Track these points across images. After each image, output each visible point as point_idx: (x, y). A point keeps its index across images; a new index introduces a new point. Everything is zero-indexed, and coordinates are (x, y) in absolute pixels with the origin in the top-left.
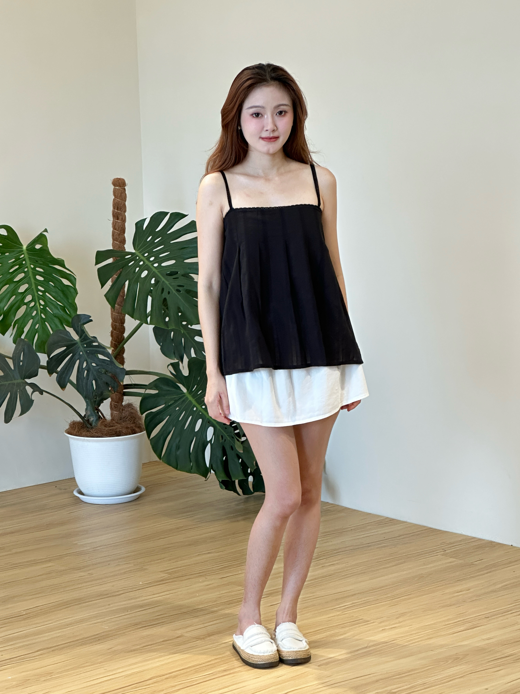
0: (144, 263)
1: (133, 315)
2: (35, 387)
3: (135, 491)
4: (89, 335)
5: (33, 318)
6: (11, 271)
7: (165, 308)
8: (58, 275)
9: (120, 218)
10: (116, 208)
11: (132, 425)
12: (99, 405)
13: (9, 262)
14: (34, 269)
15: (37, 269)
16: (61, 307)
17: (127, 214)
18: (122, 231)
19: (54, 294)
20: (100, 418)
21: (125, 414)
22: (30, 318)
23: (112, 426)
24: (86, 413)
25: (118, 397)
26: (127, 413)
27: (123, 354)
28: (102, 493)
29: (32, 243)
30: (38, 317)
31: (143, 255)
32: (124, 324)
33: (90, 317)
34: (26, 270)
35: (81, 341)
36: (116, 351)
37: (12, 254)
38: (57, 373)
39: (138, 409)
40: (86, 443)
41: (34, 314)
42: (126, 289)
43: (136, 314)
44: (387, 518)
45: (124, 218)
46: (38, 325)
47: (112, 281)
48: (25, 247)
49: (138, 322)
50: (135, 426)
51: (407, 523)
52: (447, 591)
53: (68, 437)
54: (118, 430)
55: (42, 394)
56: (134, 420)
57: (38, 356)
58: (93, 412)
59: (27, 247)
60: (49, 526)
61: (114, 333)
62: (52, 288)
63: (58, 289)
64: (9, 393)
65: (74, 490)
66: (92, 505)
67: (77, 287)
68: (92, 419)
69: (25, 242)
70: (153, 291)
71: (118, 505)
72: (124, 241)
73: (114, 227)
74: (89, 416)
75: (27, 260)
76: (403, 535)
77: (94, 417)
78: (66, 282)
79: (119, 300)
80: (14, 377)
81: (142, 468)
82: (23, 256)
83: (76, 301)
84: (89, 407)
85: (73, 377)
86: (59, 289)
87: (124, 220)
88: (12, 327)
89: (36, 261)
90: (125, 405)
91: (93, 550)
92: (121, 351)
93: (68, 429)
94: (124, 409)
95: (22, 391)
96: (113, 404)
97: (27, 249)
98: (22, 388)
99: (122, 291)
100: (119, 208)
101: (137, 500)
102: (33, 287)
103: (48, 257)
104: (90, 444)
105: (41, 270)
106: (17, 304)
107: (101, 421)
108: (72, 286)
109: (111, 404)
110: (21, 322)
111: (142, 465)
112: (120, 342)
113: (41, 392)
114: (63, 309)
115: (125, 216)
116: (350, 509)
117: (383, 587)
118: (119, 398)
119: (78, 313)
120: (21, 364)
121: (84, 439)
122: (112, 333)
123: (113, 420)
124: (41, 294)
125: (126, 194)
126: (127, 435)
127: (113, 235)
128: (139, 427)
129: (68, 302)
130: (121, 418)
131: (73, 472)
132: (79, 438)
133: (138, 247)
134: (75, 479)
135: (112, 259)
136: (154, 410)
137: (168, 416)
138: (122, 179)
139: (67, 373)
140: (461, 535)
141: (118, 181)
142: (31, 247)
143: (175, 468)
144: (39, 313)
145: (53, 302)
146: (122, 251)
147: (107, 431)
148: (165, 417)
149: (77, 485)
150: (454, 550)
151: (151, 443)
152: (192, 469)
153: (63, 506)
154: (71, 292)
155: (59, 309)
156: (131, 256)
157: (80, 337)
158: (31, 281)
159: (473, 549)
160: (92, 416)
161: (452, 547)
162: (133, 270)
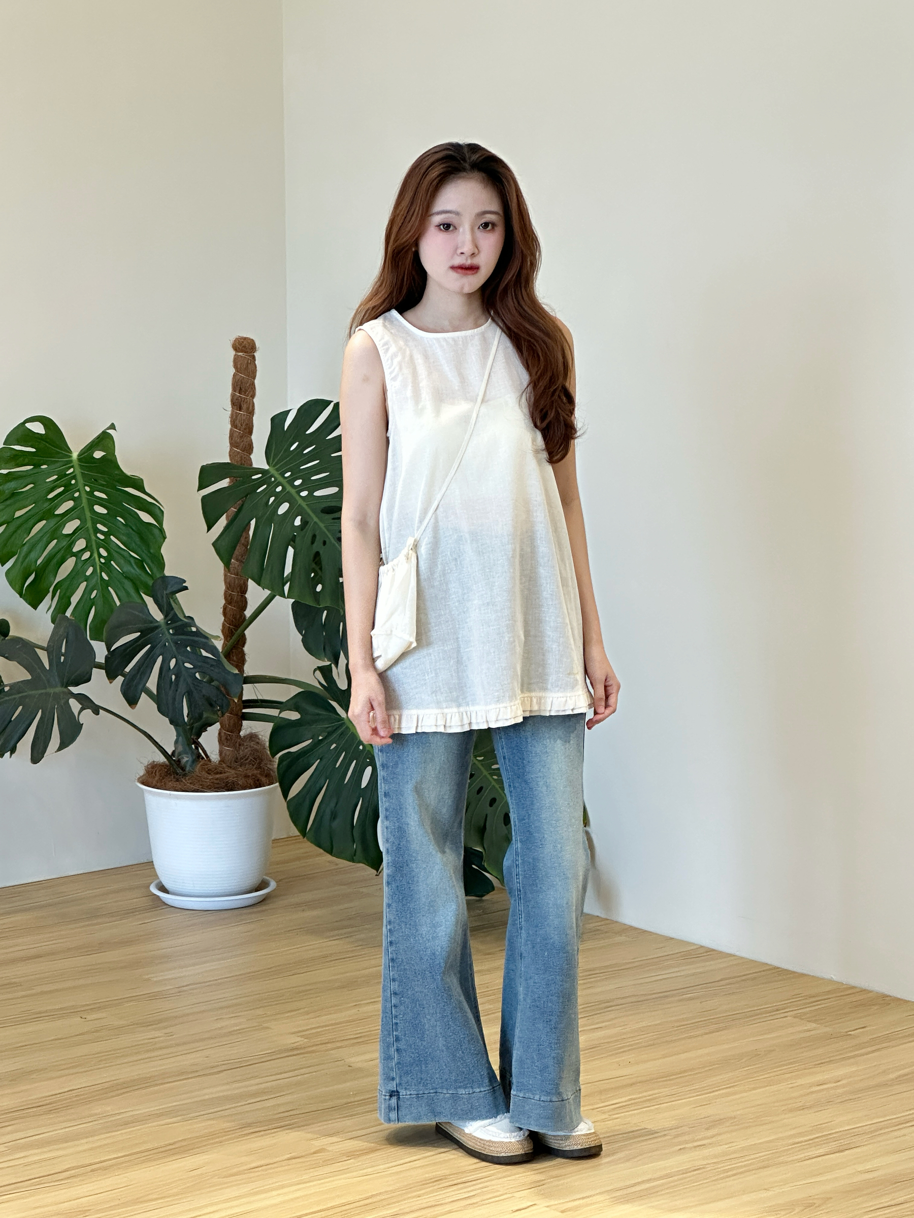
0: (283, 488)
1: (260, 581)
2: (84, 700)
3: (258, 887)
4: (181, 613)
5: (87, 579)
6: (50, 496)
7: (317, 569)
8: (133, 506)
9: (244, 407)
10: (238, 391)
11: (255, 772)
12: (199, 736)
13: (48, 480)
14: (91, 494)
15: (97, 494)
16: (137, 561)
17: (256, 401)
18: (247, 430)
19: (124, 538)
20: (199, 757)
21: (244, 751)
22: (80, 580)
23: (221, 773)
24: (175, 748)
25: (232, 722)
26: (246, 750)
27: (243, 647)
28: (198, 889)
29: (89, 448)
30: (94, 581)
31: (282, 474)
32: (245, 594)
33: (185, 581)
34: (77, 495)
35: (167, 624)
36: (232, 641)
37: (53, 466)
38: (123, 675)
39: (267, 744)
40: (173, 802)
41: (89, 573)
42: (251, 533)
43: (266, 578)
44: (702, 947)
45: (251, 407)
46: (95, 592)
47: (227, 518)
48: (75, 455)
49: (267, 592)
50: (260, 774)
51: (735, 957)
52: (800, 1082)
53: (141, 790)
54: (230, 780)
55: (98, 713)
56: (260, 763)
57: (92, 646)
58: (187, 748)
59: (79, 455)
60: (103, 946)
61: (228, 609)
62: (122, 527)
63: (131, 530)
64: (40, 711)
65: (151, 883)
66: (184, 911)
67: (165, 526)
68: (185, 759)
69: (76, 448)
70: (297, 539)
72: (249, 448)
73: (234, 423)
74: (180, 754)
75: (79, 477)
76: (726, 979)
77: (190, 756)
78: (145, 517)
79: (239, 550)
80: (48, 681)
81: (272, 848)
82: (71, 470)
83: (163, 551)
84: (181, 737)
85: (152, 683)
86: (133, 529)
87: (251, 412)
88: (50, 595)
89: (95, 480)
90: (244, 737)
91: (177, 990)
92: (239, 641)
93: (143, 775)
94: (243, 745)
95: (62, 706)
96: (223, 734)
97: (81, 457)
98: (62, 702)
99: (244, 534)
100: (243, 389)
101: (263, 903)
102: (89, 524)
103: (116, 472)
104: (181, 803)
105: (104, 496)
106: (59, 556)
107: (201, 764)
108: (155, 523)
109: (220, 734)
110: (65, 586)
111: (271, 842)
112: (237, 627)
113: (97, 709)
114: (140, 564)
115: (253, 404)
116: (636, 929)
117: (685, 1071)
118: (234, 724)
119: (166, 573)
120: (62, 661)
121: (170, 794)
122: (225, 609)
123: (222, 761)
124: (102, 537)
125: (256, 365)
126: (245, 789)
127: (231, 437)
128: (268, 776)
129: (151, 553)
130: (237, 758)
131: (150, 852)
132: (160, 793)
133: (273, 461)
134: (153, 865)
135: (228, 480)
136: (294, 749)
137: (319, 761)
138: (250, 339)
139: (141, 678)
140: (831, 981)
141: (243, 342)
142: (86, 455)
143: (327, 852)
144: (99, 571)
145: (122, 552)
146: (246, 466)
147: (212, 781)
148: (313, 762)
149: (157, 875)
150: (817, 1007)
151: (288, 808)
152: (355, 855)
153: (131, 912)
154: (153, 534)
155: (133, 564)
156: (260, 475)
157: (166, 616)
158: (85, 514)
159: (850, 1008)
160: (187, 753)
161: (812, 1003)
162: (264, 500)
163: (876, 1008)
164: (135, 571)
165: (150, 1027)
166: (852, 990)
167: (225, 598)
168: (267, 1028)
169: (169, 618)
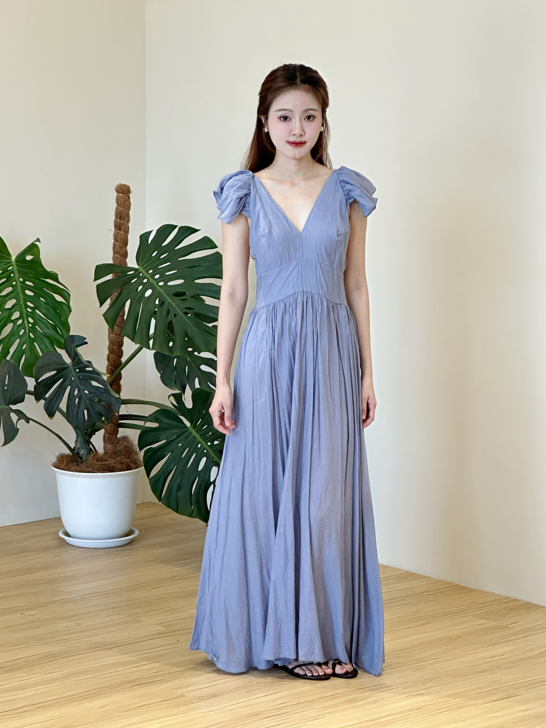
0: (148, 280)
1: (134, 338)
2: (19, 413)
3: (127, 534)
4: (82, 358)
5: (20, 337)
7: (170, 331)
8: (50, 290)
9: (123, 228)
10: (119, 218)
11: (127, 460)
12: (90, 437)
14: (23, 282)
15: (27, 283)
16: (52, 325)
17: (130, 224)
18: (124, 243)
19: (44, 311)
20: (91, 451)
21: (120, 447)
22: (17, 337)
23: (105, 461)
24: (76, 445)
25: (112, 428)
26: (121, 447)
27: (120, 380)
28: (91, 535)
29: (23, 253)
30: (25, 337)
31: (147, 272)
32: (122, 347)
33: (85, 339)
34: (14, 283)
35: (74, 365)
36: (112, 378)
38: (44, 399)
39: (136, 443)
40: (75, 479)
41: (21, 333)
43: (138, 337)
45: (127, 229)
46: (25, 345)
47: (111, 300)
48: (13, 258)
49: (138, 345)
51: (430, 578)
52: (479, 656)
53: (55, 471)
54: (111, 465)
55: (28, 422)
56: (129, 455)
57: (25, 379)
58: (84, 444)
59: (17, 258)
60: (31, 570)
61: (110, 357)
62: (42, 303)
63: (48, 306)
65: (60, 531)
66: (81, 548)
67: (71, 304)
68: (82, 452)
69: (14, 253)
70: (157, 313)
71: (109, 549)
72: (125, 255)
73: (116, 239)
74: (78, 449)
75: (16, 272)
77: (85, 450)
78: (58, 298)
79: (118, 321)
81: (137, 509)
82: (11, 268)
83: (70, 320)
84: (79, 439)
85: (63, 405)
86: (50, 306)
87: (127, 232)
89: (26, 274)
90: (120, 438)
91: (80, 597)
92: (117, 377)
93: (55, 462)
94: (119, 443)
95: (5, 418)
96: (106, 436)
97: (17, 260)
98: (6, 415)
99: (122, 310)
100: (122, 217)
101: (130, 544)
102: (22, 302)
103: (40, 269)
104: (79, 479)
105: (31, 284)
106: (3, 322)
107: (92, 455)
108: (64, 302)
109: (104, 436)
110: (6, 341)
111: (136, 505)
112: (116, 368)
113: (28, 420)
114: (54, 328)
115: (128, 226)
118: (114, 430)
119: (71, 334)
120: (6, 389)
121: (73, 474)
122: (108, 356)
123: (106, 453)
124: (30, 310)
125: (130, 202)
126: (121, 471)
127: (114, 247)
128: (135, 463)
129: (61, 321)
130: (115, 452)
131: (59, 512)
132: (67, 473)
133: (142, 262)
134: (61, 519)
135: (111, 275)
136: (154, 446)
137: (170, 453)
138: (127, 185)
139: (56, 400)
140: (494, 594)
141: (122, 187)
142: (21, 258)
143: (175, 511)
144: (27, 332)
145: (43, 320)
146: (123, 266)
147: (99, 466)
148: (166, 454)
149: (63, 526)
150: (486, 610)
151: (150, 483)
152: (192, 513)
153: (47, 549)
154: (63, 309)
155: (50, 328)
156: (133, 272)
157: (73, 361)
158: (19, 296)
159: (507, 611)
160: (83, 448)
161: (482, 607)
162: (135, 289)
163: (523, 610)
164: (51, 332)
165: (66, 620)
166: (508, 600)
167: (109, 350)
168: (141, 621)
169: (75, 361)
